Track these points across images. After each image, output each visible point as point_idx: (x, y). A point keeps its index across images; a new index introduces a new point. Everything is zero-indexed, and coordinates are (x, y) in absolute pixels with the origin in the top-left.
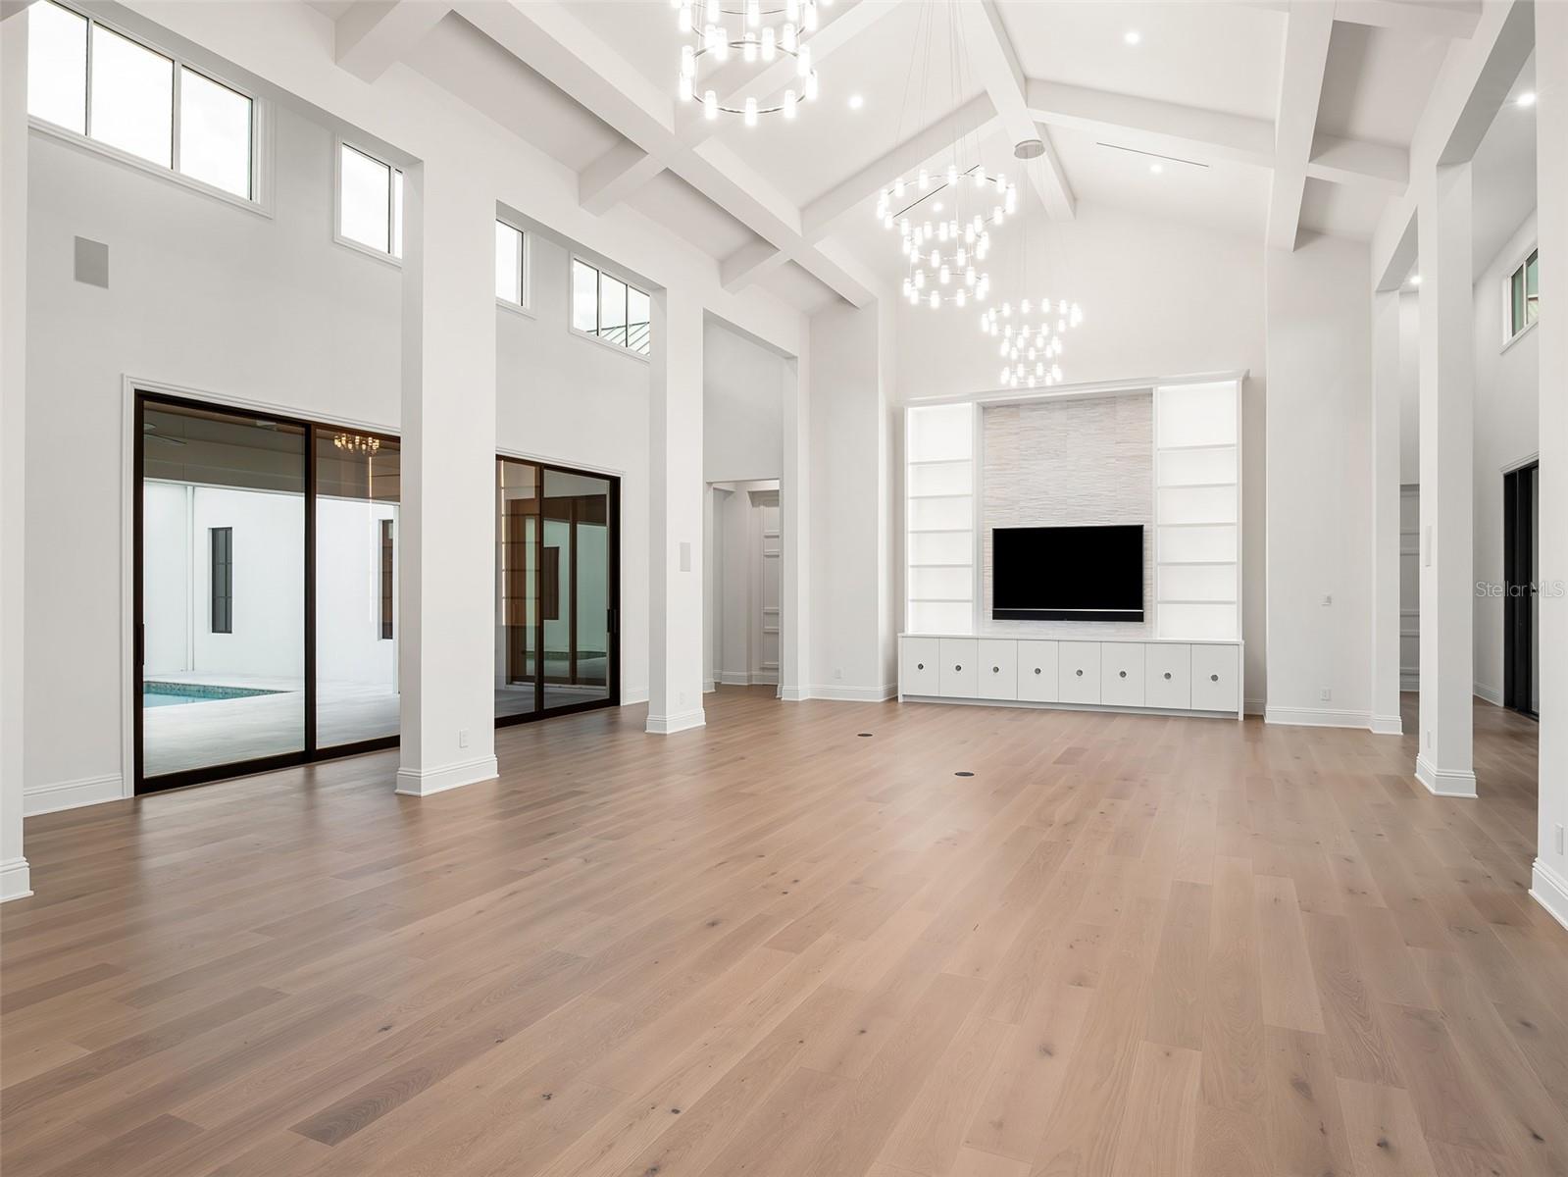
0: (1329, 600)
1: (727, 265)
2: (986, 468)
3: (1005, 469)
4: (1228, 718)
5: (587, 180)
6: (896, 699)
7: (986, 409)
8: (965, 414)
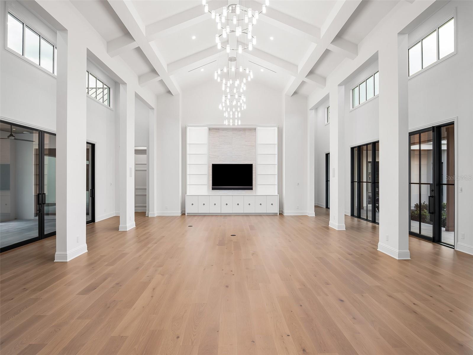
0: (298, 184)
1: (141, 78)
2: (210, 146)
3: (215, 147)
4: (275, 215)
5: (110, 45)
6: (185, 214)
7: (210, 129)
8: (205, 130)
